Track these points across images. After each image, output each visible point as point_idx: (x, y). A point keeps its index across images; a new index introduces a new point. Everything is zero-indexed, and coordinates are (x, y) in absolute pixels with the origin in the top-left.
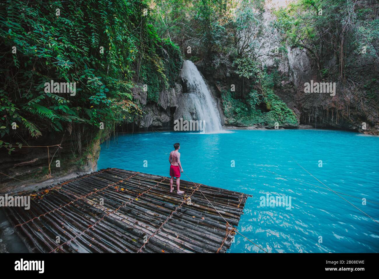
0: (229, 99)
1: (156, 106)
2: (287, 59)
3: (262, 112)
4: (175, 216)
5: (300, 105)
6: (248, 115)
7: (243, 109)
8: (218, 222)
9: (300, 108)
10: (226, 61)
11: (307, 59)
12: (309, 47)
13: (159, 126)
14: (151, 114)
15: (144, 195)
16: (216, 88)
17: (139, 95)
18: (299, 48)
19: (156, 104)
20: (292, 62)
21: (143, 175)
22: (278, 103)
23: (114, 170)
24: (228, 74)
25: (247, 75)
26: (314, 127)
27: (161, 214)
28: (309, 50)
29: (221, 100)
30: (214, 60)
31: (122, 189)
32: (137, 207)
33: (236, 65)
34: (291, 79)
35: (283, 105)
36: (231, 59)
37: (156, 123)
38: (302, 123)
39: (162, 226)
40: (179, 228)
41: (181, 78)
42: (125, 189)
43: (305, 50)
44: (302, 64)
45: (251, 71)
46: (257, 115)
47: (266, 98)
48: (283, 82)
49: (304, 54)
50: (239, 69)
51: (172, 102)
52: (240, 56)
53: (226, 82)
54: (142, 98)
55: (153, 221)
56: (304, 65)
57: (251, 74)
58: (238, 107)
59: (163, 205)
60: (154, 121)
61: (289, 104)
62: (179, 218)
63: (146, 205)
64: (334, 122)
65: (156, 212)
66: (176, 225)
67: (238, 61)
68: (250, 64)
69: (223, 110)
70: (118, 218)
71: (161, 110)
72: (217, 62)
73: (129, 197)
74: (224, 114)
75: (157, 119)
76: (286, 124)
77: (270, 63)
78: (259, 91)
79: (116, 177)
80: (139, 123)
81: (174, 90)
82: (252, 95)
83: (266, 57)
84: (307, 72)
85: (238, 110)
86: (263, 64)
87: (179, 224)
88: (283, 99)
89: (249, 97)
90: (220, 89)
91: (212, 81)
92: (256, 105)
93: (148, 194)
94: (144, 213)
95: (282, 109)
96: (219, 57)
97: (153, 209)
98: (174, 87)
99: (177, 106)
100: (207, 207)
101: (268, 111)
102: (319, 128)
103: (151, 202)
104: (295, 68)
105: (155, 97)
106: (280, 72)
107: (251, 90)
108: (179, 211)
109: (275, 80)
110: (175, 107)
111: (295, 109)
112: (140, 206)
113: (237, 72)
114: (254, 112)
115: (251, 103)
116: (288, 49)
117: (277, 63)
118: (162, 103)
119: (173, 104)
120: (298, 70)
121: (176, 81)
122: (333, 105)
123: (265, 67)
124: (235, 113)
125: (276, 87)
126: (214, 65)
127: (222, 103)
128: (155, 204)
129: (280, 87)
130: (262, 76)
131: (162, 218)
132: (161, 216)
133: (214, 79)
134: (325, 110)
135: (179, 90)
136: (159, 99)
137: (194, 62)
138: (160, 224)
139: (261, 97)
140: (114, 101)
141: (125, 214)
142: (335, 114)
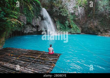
0: (59, 23)
1: (31, 25)
2: (78, 11)
3: (70, 28)
4: (33, 63)
5: (81, 26)
6: (65, 29)
7: (63, 27)
8: (49, 63)
9: (81, 27)
10: (58, 9)
11: (84, 11)
12: (85, 7)
13: (32, 33)
14: (29, 28)
15: (21, 56)
16: (54, 19)
17: (23, 20)
18: (81, 7)
19: (31, 24)
20: (79, 12)
21: (22, 49)
22: (75, 25)
23: (9, 48)
24: (58, 14)
25: (65, 15)
26: (85, 34)
27: (27, 62)
28: (85, 8)
29: (56, 24)
30: (53, 8)
31: (12, 55)
32: (17, 61)
33: (61, 11)
34: (79, 18)
35: (76, 26)
36: (59, 9)
37: (31, 32)
38: (82, 32)
39: (27, 66)
40: (34, 66)
41: (41, 15)
42: (13, 55)
43: (83, 8)
44: (82, 13)
45: (66, 14)
46: (68, 29)
47: (71, 24)
48: (76, 18)
49: (83, 9)
50: (62, 13)
51: (37, 24)
52: (62, 8)
53: (58, 17)
54: (24, 21)
55: (23, 65)
56: (83, 13)
57: (66, 15)
58: (61, 26)
59: (29, 59)
60: (30, 31)
61: (78, 26)
62: (34, 63)
63: (21, 60)
64: (91, 32)
65: (25, 62)
66: (33, 66)
67: (62, 10)
68: (66, 11)
69: (56, 27)
70: (8, 65)
71: (33, 26)
72: (54, 9)
73: (15, 58)
74: (57, 29)
75: (31, 30)
76: (77, 32)
77: (73, 11)
78: (69, 21)
79: (10, 51)
80: (24, 31)
81: (38, 19)
82: (66, 22)
83: (71, 9)
84: (84, 16)
85: (62, 27)
86: (70, 12)
87: (34, 65)
88: (76, 24)
89: (65, 23)
90: (55, 20)
91: (52, 16)
92: (68, 26)
93: (23, 56)
94: (20, 63)
95: (76, 28)
96: (55, 8)
97: (24, 61)
98: (38, 18)
99: (39, 25)
100: (46, 58)
101: (72, 28)
102: (87, 34)
103: (24, 58)
104: (80, 14)
105: (30, 21)
106: (76, 15)
107: (66, 20)
108: (35, 61)
109: (74, 17)
110: (38, 26)
111: (80, 28)
112: (19, 60)
113: (61, 14)
114: (67, 28)
115: (66, 25)
116: (78, 7)
117: (75, 12)
118: (33, 24)
119: (38, 24)
120: (81, 14)
121: (39, 16)
122: (91, 27)
123: (71, 13)
124: (61, 29)
125: (74, 20)
126: (53, 11)
127: (56, 25)
128: (25, 59)
129: (75, 20)
130: (70, 16)
131: (27, 64)
132: (27, 63)
133: (53, 16)
134: (89, 28)
135: (40, 19)
136: (32, 22)
137: (46, 9)
138: (26, 66)
139: (69, 23)
140: (8, 19)
141: (12, 64)
142: (91, 29)
